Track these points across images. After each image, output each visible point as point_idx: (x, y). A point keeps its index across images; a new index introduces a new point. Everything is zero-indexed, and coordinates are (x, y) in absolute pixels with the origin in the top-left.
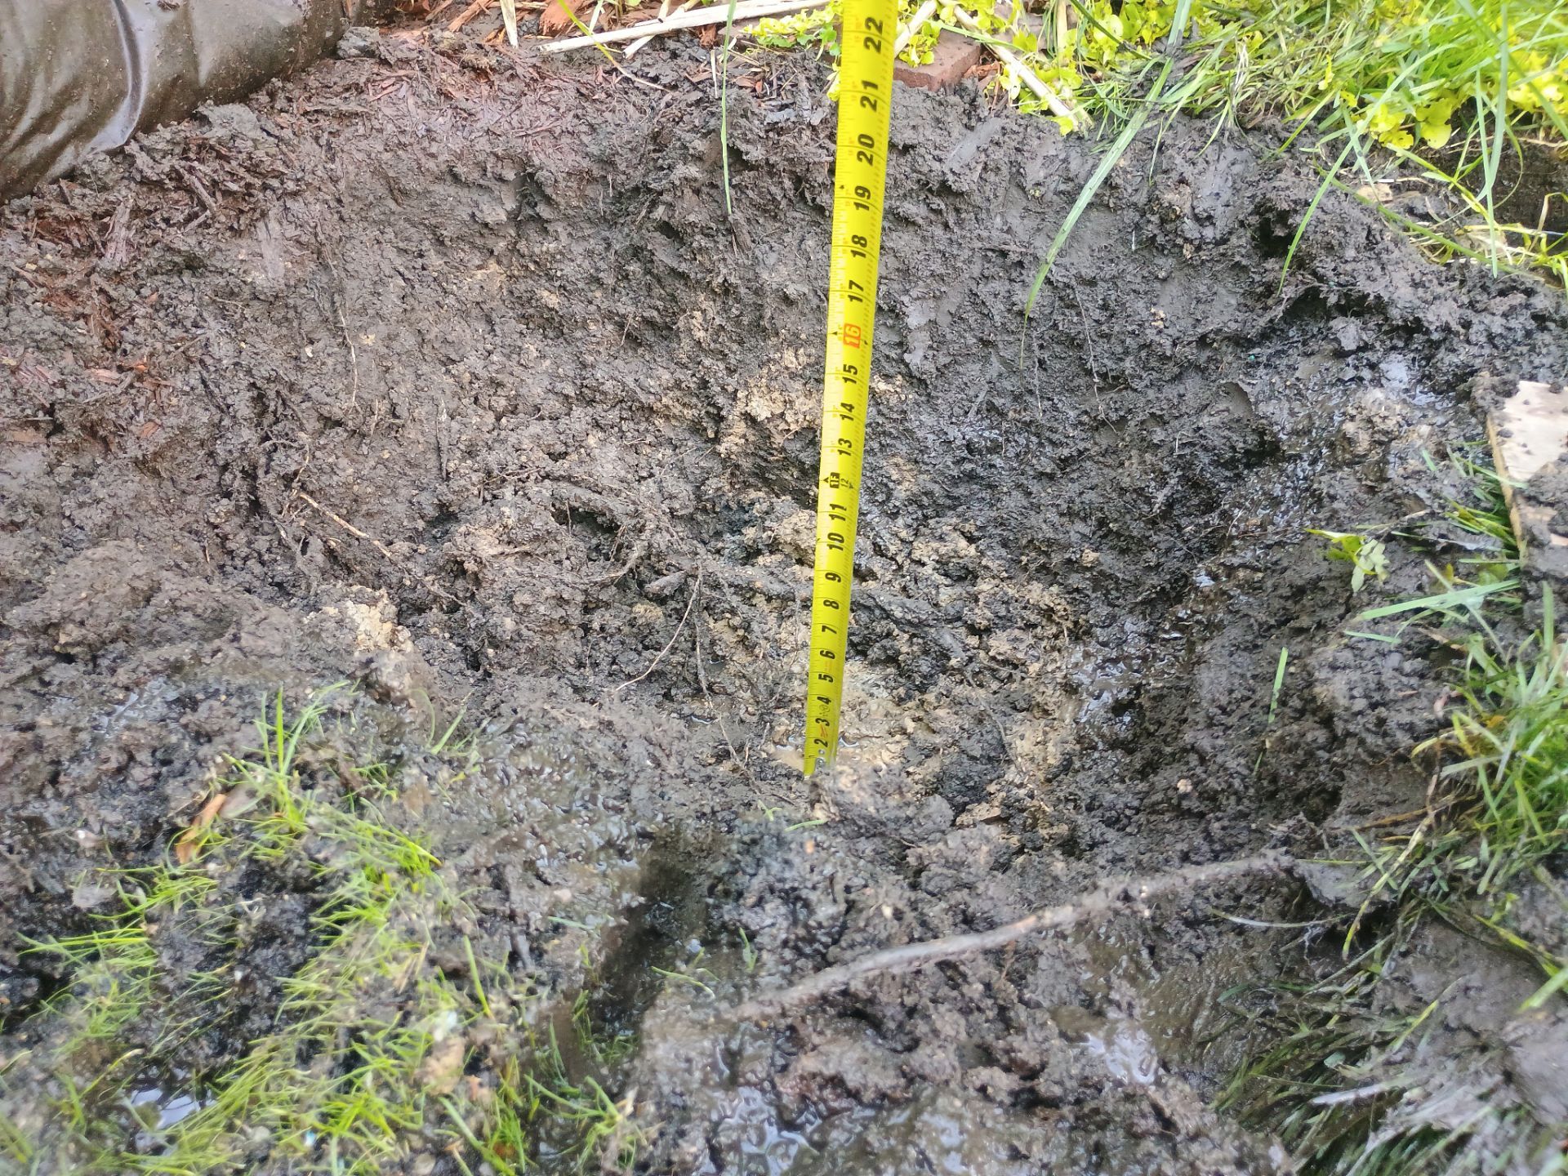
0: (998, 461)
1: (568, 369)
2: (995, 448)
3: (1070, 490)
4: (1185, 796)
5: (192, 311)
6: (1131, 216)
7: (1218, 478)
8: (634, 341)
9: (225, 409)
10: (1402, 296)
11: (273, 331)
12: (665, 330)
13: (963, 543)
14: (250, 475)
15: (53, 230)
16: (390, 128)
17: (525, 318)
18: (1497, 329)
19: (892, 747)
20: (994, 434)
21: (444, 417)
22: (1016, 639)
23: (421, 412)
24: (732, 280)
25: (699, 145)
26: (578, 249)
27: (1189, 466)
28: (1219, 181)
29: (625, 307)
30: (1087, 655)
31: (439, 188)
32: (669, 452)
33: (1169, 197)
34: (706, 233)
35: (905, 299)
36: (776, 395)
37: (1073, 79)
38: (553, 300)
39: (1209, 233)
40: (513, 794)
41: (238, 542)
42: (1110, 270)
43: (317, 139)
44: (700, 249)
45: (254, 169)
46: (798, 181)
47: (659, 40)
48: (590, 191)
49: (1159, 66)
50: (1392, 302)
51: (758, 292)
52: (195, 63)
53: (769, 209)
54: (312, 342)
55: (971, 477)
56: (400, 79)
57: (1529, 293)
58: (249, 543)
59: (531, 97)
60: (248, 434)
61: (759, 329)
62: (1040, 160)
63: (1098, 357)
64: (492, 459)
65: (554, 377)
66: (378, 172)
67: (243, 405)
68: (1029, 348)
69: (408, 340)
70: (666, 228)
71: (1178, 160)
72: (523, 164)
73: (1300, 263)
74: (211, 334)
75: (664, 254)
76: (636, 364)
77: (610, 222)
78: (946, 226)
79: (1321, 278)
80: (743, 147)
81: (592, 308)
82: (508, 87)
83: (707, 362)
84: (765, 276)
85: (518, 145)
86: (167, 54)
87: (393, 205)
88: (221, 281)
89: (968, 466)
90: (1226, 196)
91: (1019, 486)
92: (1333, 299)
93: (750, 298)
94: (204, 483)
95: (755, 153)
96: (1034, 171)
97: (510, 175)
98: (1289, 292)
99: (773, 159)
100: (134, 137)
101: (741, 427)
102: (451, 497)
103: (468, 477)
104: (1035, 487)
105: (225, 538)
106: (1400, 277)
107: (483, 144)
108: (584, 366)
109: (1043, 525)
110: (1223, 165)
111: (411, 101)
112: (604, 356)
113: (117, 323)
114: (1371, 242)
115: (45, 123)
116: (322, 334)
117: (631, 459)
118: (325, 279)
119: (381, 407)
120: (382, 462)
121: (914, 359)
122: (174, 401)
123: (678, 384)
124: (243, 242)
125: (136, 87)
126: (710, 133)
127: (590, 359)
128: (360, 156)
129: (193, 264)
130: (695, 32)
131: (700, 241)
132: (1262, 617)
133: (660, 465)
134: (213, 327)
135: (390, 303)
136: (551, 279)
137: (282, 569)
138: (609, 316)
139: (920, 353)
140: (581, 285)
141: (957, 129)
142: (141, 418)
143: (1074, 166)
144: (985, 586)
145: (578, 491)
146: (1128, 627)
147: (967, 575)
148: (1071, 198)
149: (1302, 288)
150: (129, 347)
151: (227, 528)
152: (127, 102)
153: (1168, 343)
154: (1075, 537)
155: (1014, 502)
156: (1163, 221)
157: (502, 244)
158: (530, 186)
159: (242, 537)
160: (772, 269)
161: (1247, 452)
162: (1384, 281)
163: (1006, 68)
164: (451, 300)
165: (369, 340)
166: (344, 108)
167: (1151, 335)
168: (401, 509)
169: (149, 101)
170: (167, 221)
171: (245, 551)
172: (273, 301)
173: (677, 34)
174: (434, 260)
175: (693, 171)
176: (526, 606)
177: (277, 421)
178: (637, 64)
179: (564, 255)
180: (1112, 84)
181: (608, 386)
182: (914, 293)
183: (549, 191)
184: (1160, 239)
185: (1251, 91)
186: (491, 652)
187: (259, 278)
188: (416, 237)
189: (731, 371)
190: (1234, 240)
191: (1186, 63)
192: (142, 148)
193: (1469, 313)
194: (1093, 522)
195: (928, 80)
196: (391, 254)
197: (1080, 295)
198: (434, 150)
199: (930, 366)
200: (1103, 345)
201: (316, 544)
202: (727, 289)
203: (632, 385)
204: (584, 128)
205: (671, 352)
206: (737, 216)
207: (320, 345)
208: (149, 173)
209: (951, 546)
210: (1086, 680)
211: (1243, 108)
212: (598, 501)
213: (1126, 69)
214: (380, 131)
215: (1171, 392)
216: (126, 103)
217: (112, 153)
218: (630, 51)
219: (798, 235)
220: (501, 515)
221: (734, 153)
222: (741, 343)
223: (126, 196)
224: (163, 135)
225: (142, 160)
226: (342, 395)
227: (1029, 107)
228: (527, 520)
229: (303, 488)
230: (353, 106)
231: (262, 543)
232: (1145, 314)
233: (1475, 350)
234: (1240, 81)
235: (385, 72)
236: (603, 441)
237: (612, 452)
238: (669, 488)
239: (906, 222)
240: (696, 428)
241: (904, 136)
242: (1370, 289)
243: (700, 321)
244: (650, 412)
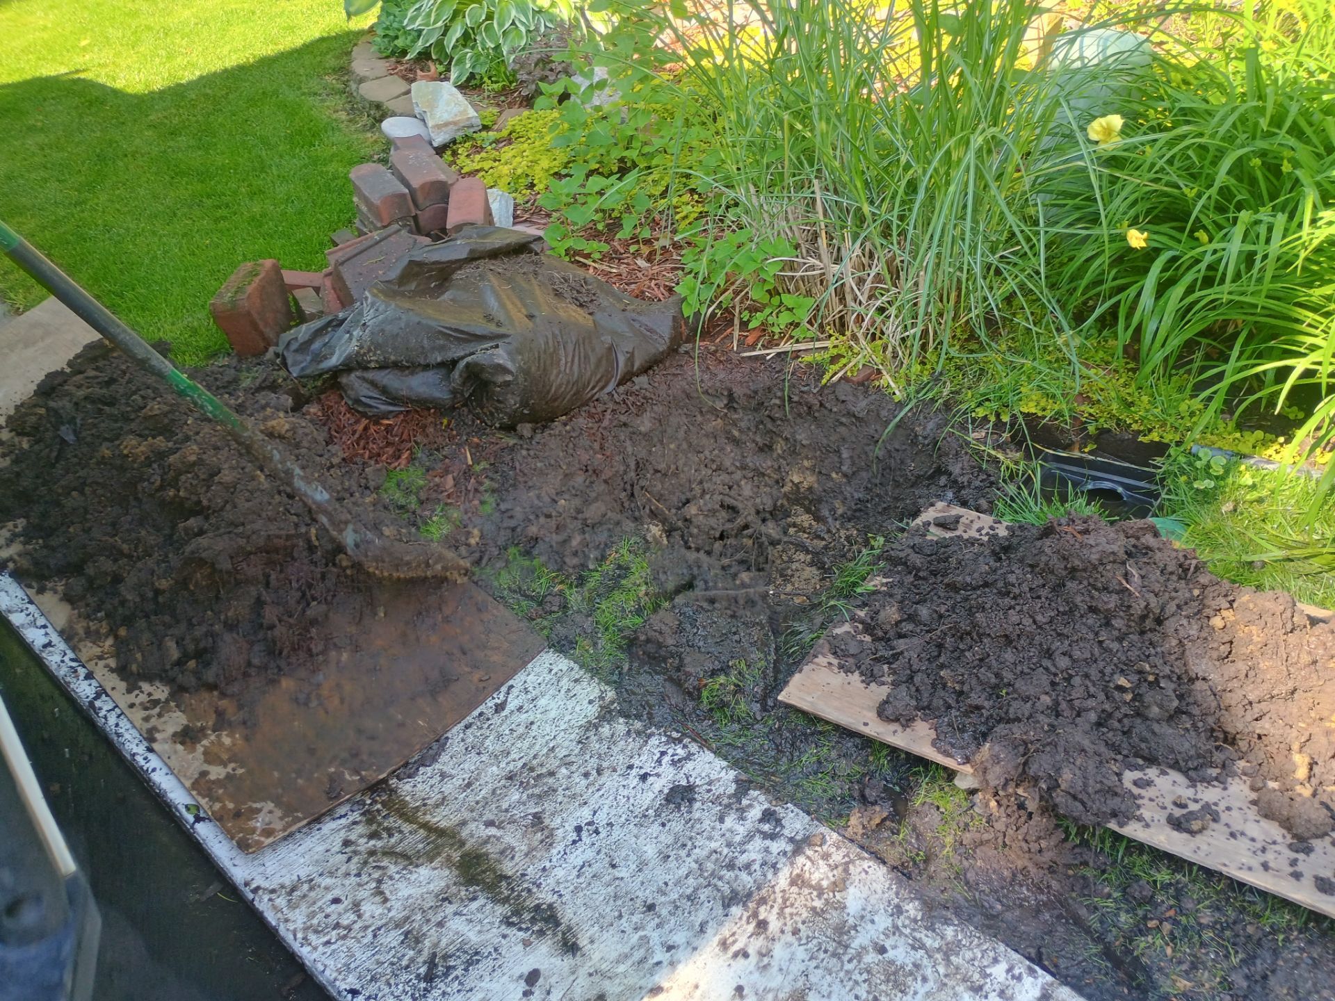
1: (739, 457)
2: (868, 501)
5: (623, 438)
6: (909, 432)
8: (761, 450)
9: (628, 466)
10: (957, 472)
11: (644, 443)
12: (770, 448)
14: (632, 486)
15: (591, 416)
16: (690, 378)
17: (728, 438)
20: (868, 496)
21: (693, 471)
23: (686, 469)
24: (788, 436)
25: (779, 394)
26: (745, 418)
28: (933, 425)
29: (758, 439)
31: (703, 396)
32: (768, 488)
33: (917, 428)
34: (781, 420)
35: (843, 448)
36: (801, 475)
37: (903, 383)
38: (736, 433)
39: (926, 442)
41: (626, 505)
42: (903, 448)
43: (666, 383)
44: (779, 425)
45: (645, 398)
46: (810, 408)
47: (779, 354)
48: (750, 401)
49: (928, 383)
50: (954, 473)
51: (795, 441)
52: (633, 366)
53: (800, 415)
54: (655, 446)
55: (860, 510)
56: (695, 362)
58: (629, 505)
59: (736, 370)
60: (633, 474)
61: (794, 451)
62: (885, 409)
63: (898, 475)
64: (706, 485)
65: (734, 459)
66: (684, 391)
67: (633, 466)
68: (879, 469)
69: (685, 446)
70: (769, 416)
71: (923, 417)
72: (730, 390)
74: (627, 445)
75: (770, 426)
76: (760, 458)
77: (755, 411)
78: (856, 426)
79: (942, 463)
80: (792, 396)
81: (748, 438)
82: (729, 366)
83: (781, 461)
84: (798, 436)
85: (729, 385)
86: (626, 365)
87: (687, 401)
88: (632, 430)
89: (859, 506)
90: (934, 430)
92: (943, 470)
93: (793, 443)
94: (620, 486)
95: (796, 399)
96: (884, 413)
97: (725, 394)
98: (936, 465)
99: (801, 401)
100: (614, 389)
101: (790, 484)
102: (690, 497)
103: (697, 490)
105: (623, 503)
107: (718, 384)
108: (744, 457)
110: (937, 420)
111: (698, 370)
112: (750, 454)
113: (604, 442)
115: (593, 388)
116: (658, 445)
117: (755, 490)
118: (661, 428)
119: (673, 467)
120: (671, 484)
121: (844, 468)
122: (615, 464)
123: (772, 467)
124: (639, 418)
125: (617, 375)
126: (783, 390)
127: (746, 455)
128: (678, 387)
129: (625, 425)
130: (790, 352)
131: (779, 422)
133: (764, 492)
134: (628, 443)
135: (681, 434)
136: (736, 426)
137: (637, 514)
138: (754, 441)
139: (847, 466)
140: (745, 430)
141: (861, 397)
142: (607, 468)
143: (894, 412)
145: (731, 499)
149: (938, 465)
150: (606, 449)
151: (624, 500)
152: (614, 380)
153: (910, 475)
155: (872, 520)
156: (915, 435)
157: (722, 414)
158: (731, 396)
159: (628, 503)
160: (800, 434)
162: (955, 467)
163: (884, 378)
164: (703, 431)
165: (672, 446)
166: (676, 372)
167: (908, 472)
168: (675, 498)
169: (620, 378)
170: (620, 413)
171: (628, 507)
172: (645, 435)
173: (785, 353)
174: (699, 418)
175: (778, 402)
177: (642, 470)
178: (770, 363)
179: (741, 420)
181: (750, 464)
182: (846, 446)
183: (737, 400)
184: (914, 441)
187: (642, 429)
188: (694, 411)
189: (787, 465)
192: (616, 392)
195: (853, 381)
196: (684, 418)
197: (894, 454)
198: (703, 385)
199: (850, 472)
200: (898, 472)
201: (648, 507)
202: (787, 439)
203: (758, 465)
204: (751, 381)
205: (771, 455)
206: (789, 417)
207: (657, 448)
208: (617, 399)
211: (946, 401)
212: (734, 503)
214: (686, 379)
217: (608, 394)
218: (768, 358)
219: (809, 424)
220: (701, 503)
221: (790, 398)
222: (791, 456)
223: (611, 406)
224: (622, 389)
225: (616, 396)
226: (662, 463)
227: (888, 391)
229: (646, 490)
230: (678, 371)
231: (633, 505)
232: (908, 464)
234: (946, 394)
236: (746, 483)
237: (749, 487)
238: (765, 500)
239: (842, 424)
240: (777, 482)
241: (843, 398)
242: (950, 468)
243: (780, 447)
244: (763, 475)
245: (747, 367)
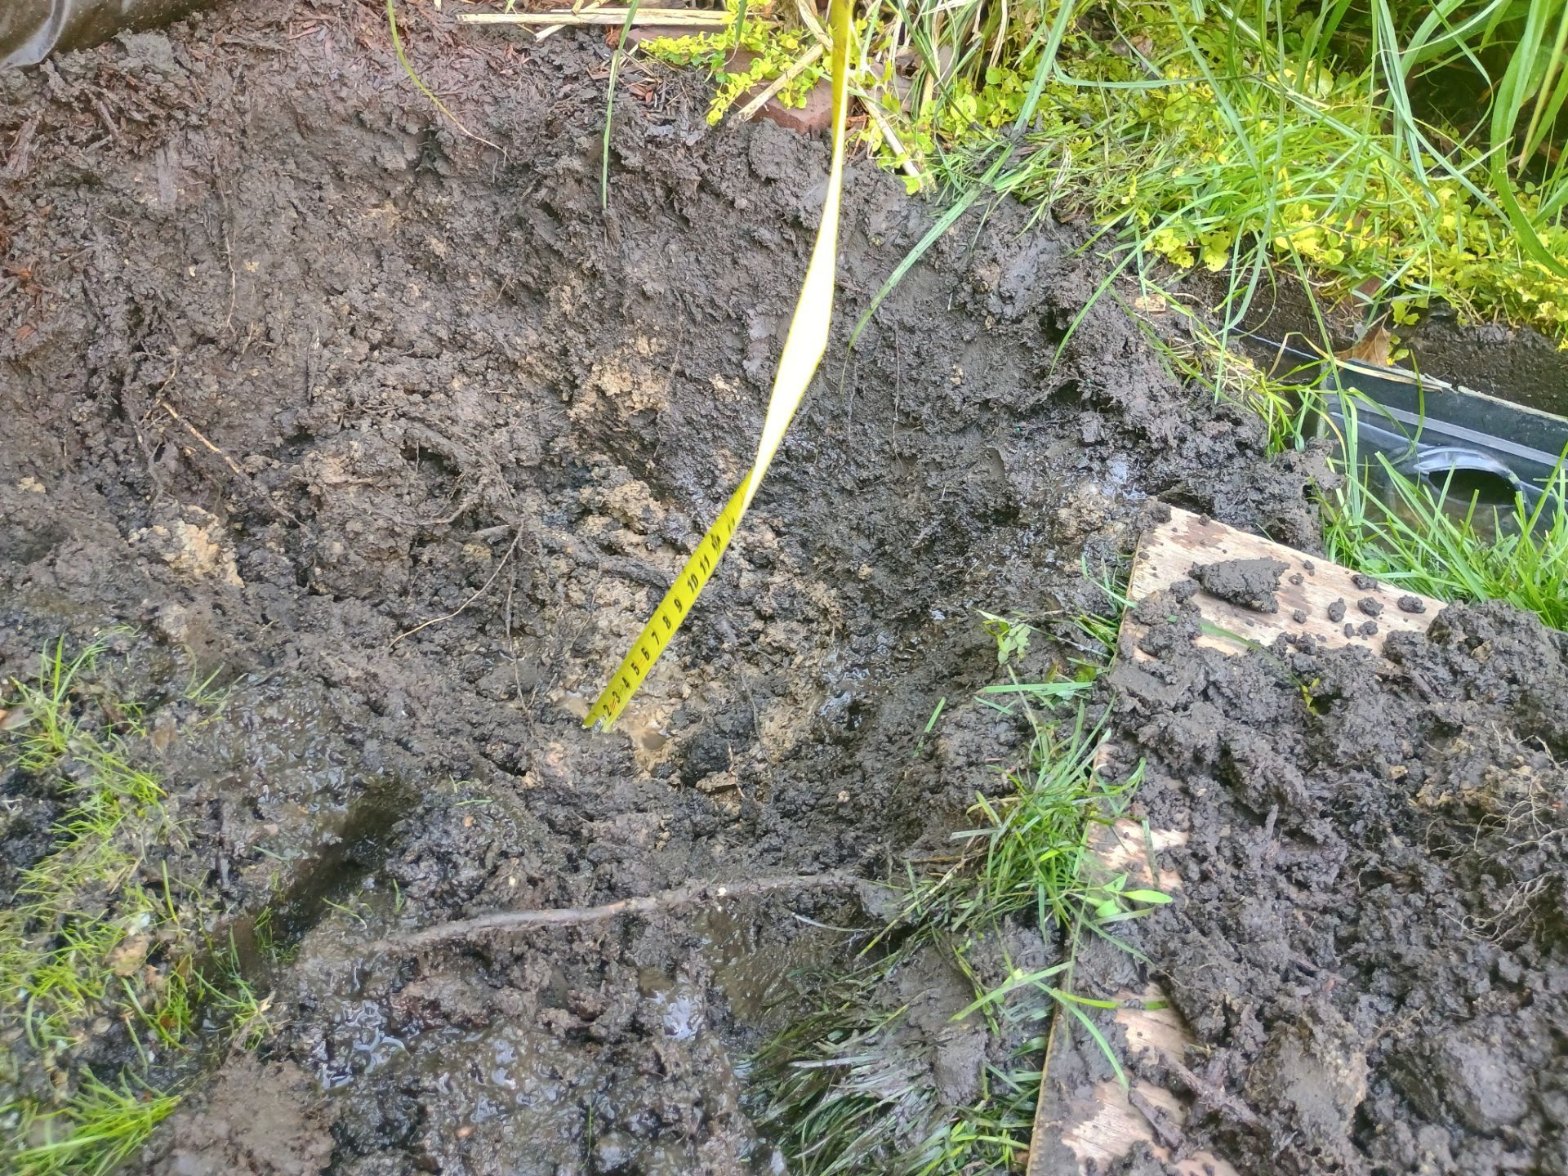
0: (811, 470)
1: (446, 314)
2: (810, 458)
3: (864, 507)
4: (842, 805)
5: (83, 224)
6: (951, 280)
7: (971, 526)
8: (510, 299)
9: (101, 318)
10: (1137, 405)
11: (157, 249)
12: (538, 296)
13: (770, 535)
14: (118, 381)
16: (304, 67)
17: (414, 260)
18: (1204, 449)
19: (667, 709)
20: (810, 445)
21: (317, 345)
22: (792, 631)
23: (294, 338)
24: (600, 267)
25: (585, 142)
26: (469, 206)
27: (950, 512)
28: (1027, 266)
29: (504, 268)
30: (840, 657)
31: (345, 130)
32: (527, 405)
33: (982, 272)
34: (582, 219)
35: (751, 312)
36: (626, 375)
37: (926, 144)
38: (440, 248)
39: (1009, 311)
40: (254, 738)
41: (97, 441)
42: (928, 323)
43: (230, 71)
44: (575, 234)
45: (159, 100)
46: (669, 191)
47: (570, 30)
48: (486, 158)
49: (1001, 149)
50: (1128, 409)
51: (621, 282)
53: (640, 210)
54: (196, 262)
55: (786, 479)
56: (321, 22)
57: (1237, 422)
58: (108, 443)
59: (443, 61)
60: (119, 345)
61: (615, 312)
62: (883, 214)
63: (906, 396)
64: (356, 389)
65: (431, 318)
66: (288, 107)
67: (118, 317)
68: (850, 376)
69: (292, 269)
70: (546, 207)
71: (996, 241)
72: (427, 121)
73: (1071, 356)
74: (98, 248)
75: (544, 231)
76: (508, 321)
77: (502, 188)
78: (796, 254)
79: (1081, 374)
80: (623, 152)
81: (475, 263)
82: (422, 46)
83: (570, 333)
84: (628, 269)
85: (423, 103)
87: (298, 139)
88: (115, 201)
89: (784, 470)
90: (1030, 280)
91: (825, 495)
92: (1087, 395)
93: (613, 286)
94: (73, 382)
95: (633, 160)
96: (878, 222)
97: (414, 129)
98: (1055, 380)
99: (648, 168)
100: (51, 57)
101: (592, 397)
102: (311, 422)
103: (331, 403)
104: (837, 499)
105: (85, 435)
106: (1141, 388)
107: (390, 97)
108: (460, 315)
109: (835, 534)
110: (1033, 252)
111: (328, 45)
112: (480, 309)
113: (10, 228)
114: (1126, 351)
116: (207, 257)
117: (491, 405)
118: (216, 207)
119: (256, 329)
120: (249, 378)
121: (751, 366)
122: (53, 307)
123: (542, 346)
124: (141, 166)
125: (59, 11)
126: (597, 134)
127: (466, 309)
128: (270, 90)
129: (90, 181)
130: (604, 29)
131: (575, 225)
132: (940, 667)
133: (517, 415)
134: (101, 241)
135: (280, 231)
136: (441, 228)
137: (134, 471)
138: (490, 273)
139: (757, 362)
140: (467, 240)
141: (816, 171)
142: (19, 321)
143: (912, 224)
144: (778, 579)
145: (430, 434)
146: (880, 639)
147: (767, 565)
148: (905, 251)
149: (1066, 379)
150: (17, 253)
151: (88, 427)
152: (48, 23)
153: (959, 400)
154: (856, 551)
155: (818, 507)
156: (975, 291)
157: (400, 188)
158: (430, 140)
159: (101, 436)
160: (636, 264)
161: (996, 511)
162: (1126, 389)
163: (872, 123)
164: (343, 233)
165: (253, 267)
166: (261, 44)
167: (947, 389)
168: (262, 424)
169: (69, 25)
170: (71, 139)
171: (102, 449)
172: (163, 222)
173: (587, 28)
174: (332, 194)
175: (577, 164)
176: (357, 534)
177: (151, 333)
178: (545, 51)
179: (456, 210)
180: (959, 157)
181: (479, 337)
182: (759, 308)
183: (447, 151)
184: (970, 307)
185: (1068, 191)
186: (318, 571)
187: (151, 201)
188: (317, 170)
189: (590, 346)
190: (1025, 322)
191: (1023, 151)
192: (56, 68)
193: (1189, 428)
194: (874, 540)
195: (796, 123)
196: (288, 185)
197: (900, 338)
198: (343, 94)
199: (764, 376)
200: (910, 389)
201: (171, 451)
202: (594, 274)
203: (501, 339)
204: (489, 99)
205: (540, 316)
206: (610, 212)
207: (204, 266)
208: (59, 94)
209: (758, 537)
210: (833, 679)
211: (1060, 203)
212: (445, 445)
213: (973, 146)
214: (295, 69)
215: (953, 442)
216: (47, 25)
217: (26, 70)
218: (541, 35)
219: (663, 238)
220: (350, 447)
221: (615, 156)
222: (602, 322)
223: (36, 110)
224: (76, 60)
225: (55, 80)
226: (219, 316)
227: (885, 161)
228: (373, 456)
229: (167, 397)
230: (270, 44)
231: (119, 444)
232: (947, 368)
233: (1184, 463)
234: (1060, 181)
235: (307, 13)
236: (466, 386)
237: (474, 397)
238: (520, 439)
239: (761, 245)
240: (553, 388)
241: (768, 170)
242: (1116, 393)
243: (569, 294)
244: (514, 366)
245: (475, 60)
